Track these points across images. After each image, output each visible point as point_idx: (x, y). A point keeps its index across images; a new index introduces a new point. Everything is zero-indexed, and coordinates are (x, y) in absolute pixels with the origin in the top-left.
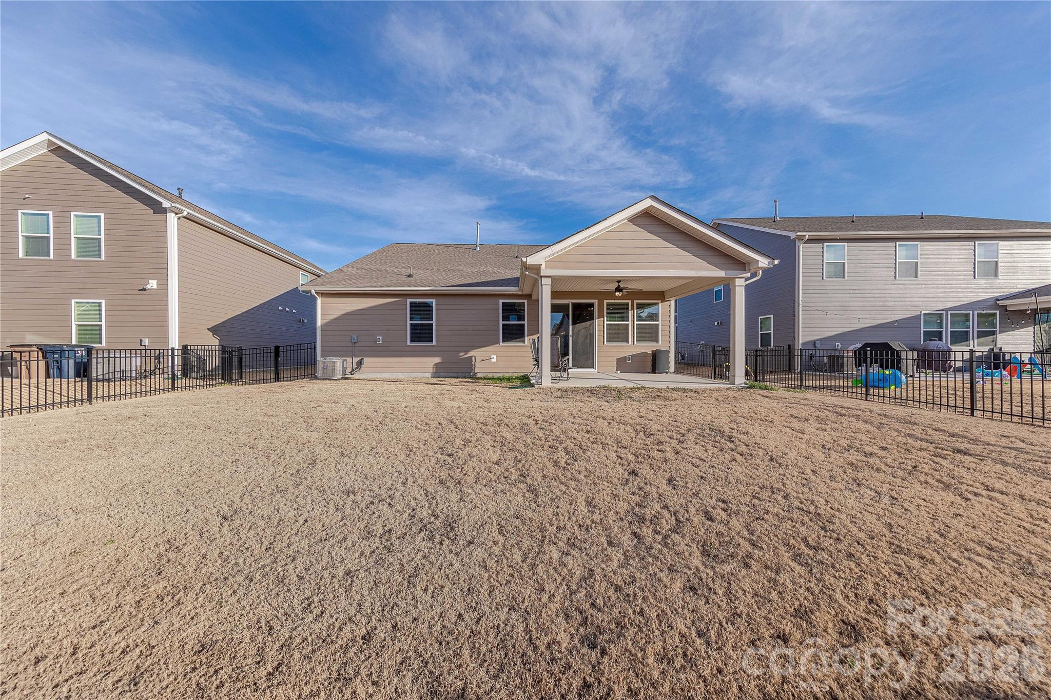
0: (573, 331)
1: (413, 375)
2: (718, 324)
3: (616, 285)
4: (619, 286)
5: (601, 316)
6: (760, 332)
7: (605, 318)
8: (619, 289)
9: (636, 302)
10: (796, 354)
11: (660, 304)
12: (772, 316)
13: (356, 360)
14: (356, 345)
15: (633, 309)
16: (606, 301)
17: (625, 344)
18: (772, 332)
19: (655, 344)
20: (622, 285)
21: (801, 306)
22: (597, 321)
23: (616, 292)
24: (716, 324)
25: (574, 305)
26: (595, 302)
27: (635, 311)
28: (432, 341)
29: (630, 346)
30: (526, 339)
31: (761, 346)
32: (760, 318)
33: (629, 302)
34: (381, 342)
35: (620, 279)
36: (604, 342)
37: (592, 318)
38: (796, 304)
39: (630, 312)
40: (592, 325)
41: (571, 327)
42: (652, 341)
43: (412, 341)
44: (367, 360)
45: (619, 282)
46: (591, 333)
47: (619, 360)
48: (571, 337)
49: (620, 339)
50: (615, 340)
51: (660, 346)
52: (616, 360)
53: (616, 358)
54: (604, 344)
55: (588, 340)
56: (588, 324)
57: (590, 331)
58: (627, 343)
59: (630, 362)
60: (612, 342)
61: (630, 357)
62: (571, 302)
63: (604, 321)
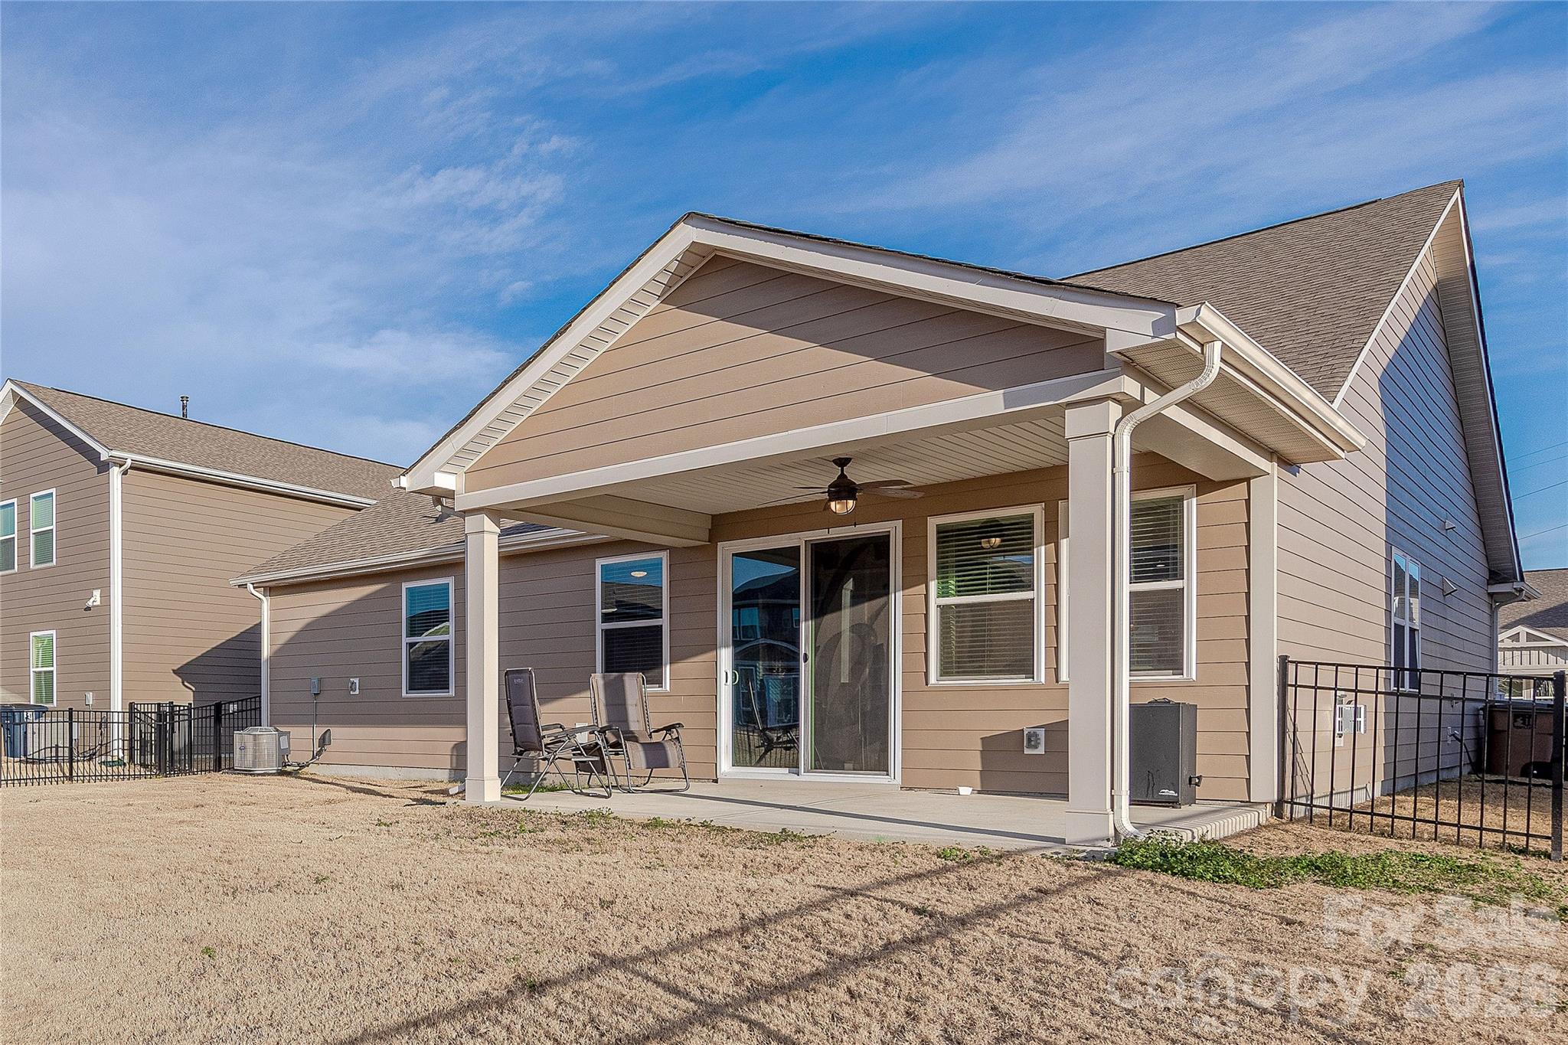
0: (814, 639)
1: (415, 774)
3: (834, 474)
4: (843, 476)
5: (915, 576)
7: (933, 585)
8: (843, 489)
11: (1190, 506)
13: (319, 731)
14: (320, 699)
15: (1052, 539)
16: (933, 523)
17: (1019, 680)
20: (857, 474)
22: (897, 600)
23: (831, 500)
25: (818, 550)
26: (894, 528)
27: (1065, 544)
28: (446, 687)
29: (1040, 688)
30: (667, 670)
34: (357, 692)
35: (842, 453)
36: (927, 675)
37: (879, 589)
39: (1041, 553)
40: (883, 613)
41: (806, 628)
42: (1151, 664)
43: (412, 687)
44: (337, 732)
45: (842, 462)
46: (878, 644)
47: (991, 746)
48: (806, 660)
49: (995, 661)
50: (972, 666)
51: (1190, 685)
52: (983, 742)
53: (982, 738)
54: (927, 684)
55: (867, 670)
56: (866, 612)
57: (876, 636)
58: (1026, 678)
59: (1041, 750)
60: (958, 673)
61: (1042, 733)
62: (806, 541)
63: (927, 596)
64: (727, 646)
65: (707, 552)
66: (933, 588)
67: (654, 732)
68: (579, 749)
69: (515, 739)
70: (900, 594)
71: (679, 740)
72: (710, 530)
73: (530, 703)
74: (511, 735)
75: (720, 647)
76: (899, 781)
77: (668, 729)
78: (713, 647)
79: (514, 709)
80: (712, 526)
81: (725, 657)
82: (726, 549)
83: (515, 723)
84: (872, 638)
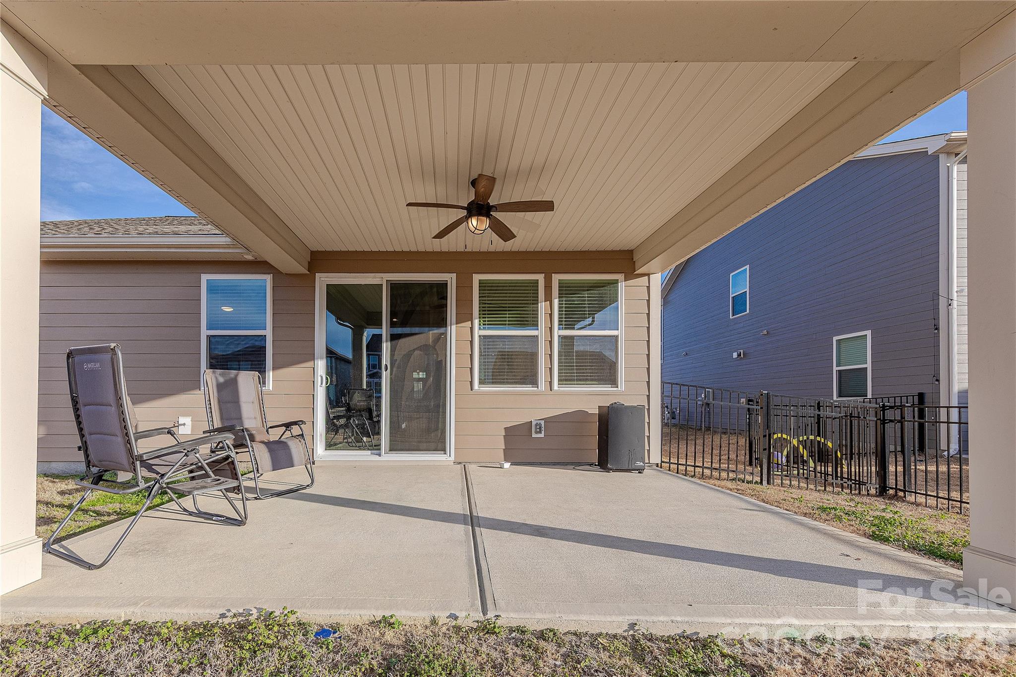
0: (392, 355)
2: (739, 355)
5: (464, 316)
6: (835, 369)
7: (476, 322)
9: (556, 278)
10: (943, 418)
11: (622, 286)
12: (868, 333)
15: (549, 298)
16: (477, 278)
17: (528, 388)
18: (869, 365)
19: (607, 388)
21: (955, 304)
22: (453, 331)
24: (735, 355)
25: (396, 288)
26: (450, 279)
27: (556, 302)
29: (542, 394)
30: (270, 373)
31: (840, 395)
32: (835, 339)
33: (540, 278)
36: (471, 383)
37: (441, 322)
38: (942, 302)
39: (542, 306)
40: (441, 340)
41: (386, 347)
42: (601, 381)
46: (439, 360)
47: (511, 433)
48: (386, 370)
49: (515, 376)
50: (500, 378)
51: (621, 394)
52: (505, 430)
53: (505, 428)
54: (472, 390)
55: (431, 379)
56: (431, 337)
57: (437, 355)
58: (532, 387)
59: (542, 435)
60: (493, 383)
61: (542, 422)
62: (387, 280)
63: (472, 329)
64: (322, 358)
65: (306, 281)
66: (476, 324)
67: (271, 427)
68: (201, 468)
69: (87, 456)
70: (454, 327)
71: (303, 436)
72: (309, 262)
73: (111, 398)
74: (80, 448)
75: (317, 359)
76: (452, 458)
77: (288, 426)
78: (312, 357)
79: (83, 410)
80: (311, 260)
81: (321, 366)
82: (323, 280)
83: (86, 432)
84: (435, 356)
